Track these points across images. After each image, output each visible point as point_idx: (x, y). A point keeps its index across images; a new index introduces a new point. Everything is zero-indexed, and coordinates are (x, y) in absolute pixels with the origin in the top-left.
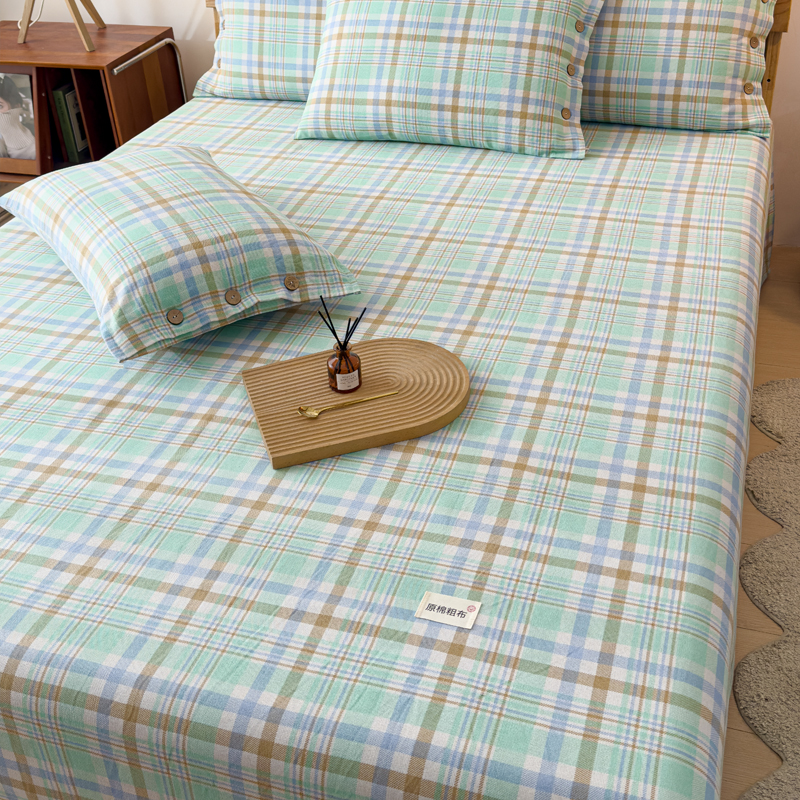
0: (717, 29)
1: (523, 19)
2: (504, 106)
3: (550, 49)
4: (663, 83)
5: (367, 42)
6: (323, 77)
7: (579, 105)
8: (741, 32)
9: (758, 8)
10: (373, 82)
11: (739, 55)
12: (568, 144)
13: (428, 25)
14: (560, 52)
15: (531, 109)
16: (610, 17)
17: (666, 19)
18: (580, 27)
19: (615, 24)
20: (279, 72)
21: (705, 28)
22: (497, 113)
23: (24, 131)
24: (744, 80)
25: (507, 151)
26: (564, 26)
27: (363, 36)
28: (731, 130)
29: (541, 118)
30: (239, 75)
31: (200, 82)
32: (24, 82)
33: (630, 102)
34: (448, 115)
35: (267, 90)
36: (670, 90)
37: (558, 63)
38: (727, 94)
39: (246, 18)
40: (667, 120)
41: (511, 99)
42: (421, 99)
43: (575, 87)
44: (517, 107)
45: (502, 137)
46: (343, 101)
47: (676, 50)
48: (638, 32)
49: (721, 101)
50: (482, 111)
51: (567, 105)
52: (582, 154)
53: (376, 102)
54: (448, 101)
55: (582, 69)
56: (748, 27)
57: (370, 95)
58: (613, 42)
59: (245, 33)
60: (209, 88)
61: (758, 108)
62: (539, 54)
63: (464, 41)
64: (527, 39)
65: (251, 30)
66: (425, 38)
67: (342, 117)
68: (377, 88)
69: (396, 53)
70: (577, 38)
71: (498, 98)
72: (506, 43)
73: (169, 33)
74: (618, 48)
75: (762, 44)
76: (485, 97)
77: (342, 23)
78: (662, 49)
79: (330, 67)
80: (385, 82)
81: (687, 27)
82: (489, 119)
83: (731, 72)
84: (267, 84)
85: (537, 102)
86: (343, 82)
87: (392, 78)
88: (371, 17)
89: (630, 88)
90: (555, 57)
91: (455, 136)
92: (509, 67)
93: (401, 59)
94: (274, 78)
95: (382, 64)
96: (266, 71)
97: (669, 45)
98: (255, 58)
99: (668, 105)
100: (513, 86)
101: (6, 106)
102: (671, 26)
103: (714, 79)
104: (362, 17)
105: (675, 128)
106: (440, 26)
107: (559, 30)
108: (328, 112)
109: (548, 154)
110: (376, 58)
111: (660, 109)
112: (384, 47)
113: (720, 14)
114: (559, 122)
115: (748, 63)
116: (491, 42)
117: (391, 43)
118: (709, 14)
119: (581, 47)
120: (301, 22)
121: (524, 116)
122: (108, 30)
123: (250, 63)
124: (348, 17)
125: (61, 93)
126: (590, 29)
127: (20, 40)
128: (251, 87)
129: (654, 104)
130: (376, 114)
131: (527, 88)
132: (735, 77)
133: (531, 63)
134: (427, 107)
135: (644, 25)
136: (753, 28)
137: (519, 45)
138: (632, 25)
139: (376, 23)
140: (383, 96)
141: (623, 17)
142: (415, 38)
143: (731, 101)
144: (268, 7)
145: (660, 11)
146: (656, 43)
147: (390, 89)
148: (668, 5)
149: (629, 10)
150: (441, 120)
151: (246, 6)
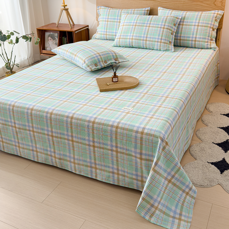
0: (205, 26)
1: (162, 22)
2: (157, 40)
3: (167, 29)
4: (192, 37)
5: (129, 26)
6: (119, 34)
7: (173, 41)
8: (210, 27)
9: (214, 22)
10: (129, 34)
11: (209, 32)
12: (170, 49)
13: (142, 23)
14: (170, 30)
15: (162, 41)
16: (182, 23)
17: (194, 24)
18: (175, 25)
20: (110, 34)
21: (202, 26)
22: (155, 41)
23: (55, 45)
24: (211, 38)
25: (157, 50)
26: (171, 24)
27: (128, 25)
28: (207, 48)
29: (165, 43)
30: (102, 34)
31: (93, 36)
32: (56, 35)
33: (185, 41)
34: (145, 42)
35: (107, 37)
36: (194, 39)
37: (169, 32)
38: (206, 40)
39: (104, 22)
40: (193, 46)
42: (139, 38)
43: (173, 37)
44: (160, 40)
45: (156, 47)
46: (123, 38)
47: (196, 31)
48: (187, 26)
49: (205, 42)
50: (152, 41)
51: (171, 41)
52: (173, 51)
53: (130, 39)
54: (145, 39)
55: (175, 34)
56: (212, 26)
57: (129, 37)
58: (182, 28)
59: (104, 25)
60: (95, 37)
62: (165, 30)
63: (149, 26)
64: (163, 26)
65: (105, 25)
66: (141, 26)
67: (122, 42)
68: (130, 36)
70: (174, 27)
71: (156, 38)
72: (158, 27)
73: (88, 26)
74: (183, 30)
75: (216, 30)
76: (153, 38)
77: (124, 23)
79: (121, 32)
80: (132, 35)
81: (198, 26)
82: (153, 43)
83: (208, 36)
85: (164, 40)
86: (123, 35)
87: (133, 34)
88: (130, 21)
89: (185, 39)
90: (168, 30)
91: (146, 47)
92: (158, 32)
93: (136, 30)
95: (131, 31)
96: (107, 33)
97: (194, 30)
98: (105, 30)
99: (193, 42)
100: (159, 36)
101: (52, 40)
103: (204, 37)
104: (128, 21)
105: (195, 48)
106: (144, 23)
107: (170, 25)
108: (119, 41)
109: (166, 51)
110: (130, 30)
111: (192, 43)
112: (132, 28)
113: (205, 23)
114: (168, 44)
115: (212, 34)
116: (155, 27)
117: (134, 27)
118: (203, 23)
119: (174, 29)
120: (116, 23)
121: (161, 42)
122: (75, 25)
123: (104, 32)
124: (125, 21)
125: (64, 37)
126: (177, 25)
127: (57, 26)
128: (104, 37)
129: (190, 42)
130: (129, 41)
131: (162, 36)
132: (209, 37)
133: (163, 31)
134: (140, 40)
135: (189, 25)
136: (213, 27)
137: (161, 28)
138: (186, 25)
139: (131, 23)
140: (131, 37)
141: (184, 23)
142: (139, 26)
143: (207, 42)
144: (109, 20)
145: (192, 22)
146: (191, 29)
147: (133, 36)
148: (194, 21)
149: (186, 22)
150: (143, 43)
151: (104, 20)
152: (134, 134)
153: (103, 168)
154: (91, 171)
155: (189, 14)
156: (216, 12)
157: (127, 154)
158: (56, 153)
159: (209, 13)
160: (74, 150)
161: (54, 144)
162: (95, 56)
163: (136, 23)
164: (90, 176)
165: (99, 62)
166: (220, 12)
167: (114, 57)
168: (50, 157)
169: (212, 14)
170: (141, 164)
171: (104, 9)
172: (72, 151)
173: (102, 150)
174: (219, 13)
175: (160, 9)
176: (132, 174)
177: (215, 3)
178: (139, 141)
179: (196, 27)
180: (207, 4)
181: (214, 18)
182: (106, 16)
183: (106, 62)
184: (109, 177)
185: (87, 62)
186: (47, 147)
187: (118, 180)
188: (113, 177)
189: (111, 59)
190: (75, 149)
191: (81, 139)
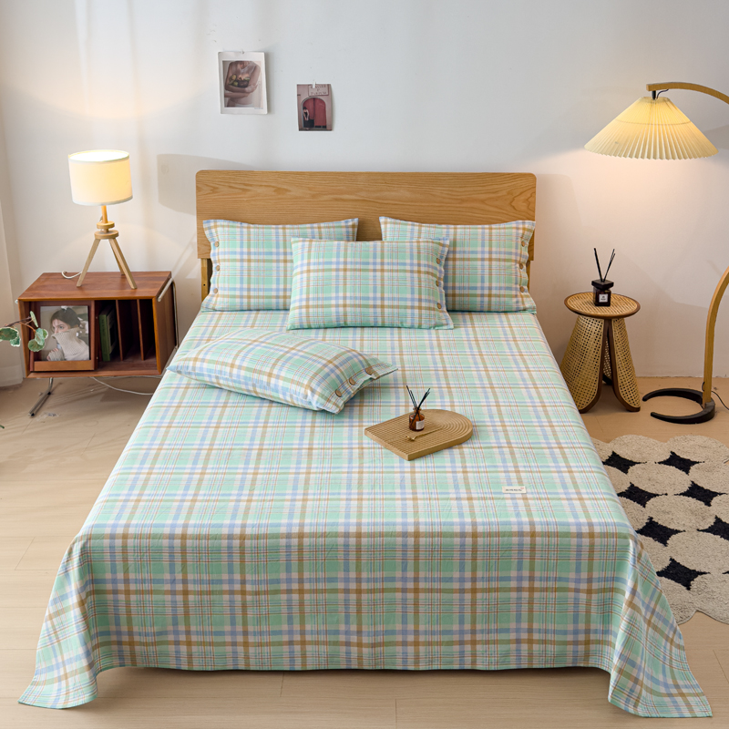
0: (505, 260)
1: (412, 258)
2: (409, 304)
3: (428, 273)
4: (482, 288)
5: (326, 274)
7: (444, 301)
8: (516, 261)
9: (521, 249)
10: (334, 295)
12: (444, 322)
15: (424, 304)
16: (452, 256)
17: (479, 256)
18: (438, 262)
19: (454, 259)
20: (261, 294)
21: (499, 260)
22: (406, 307)
23: (79, 342)
24: (520, 285)
25: (412, 327)
27: (323, 270)
28: (517, 311)
29: (429, 309)
30: (234, 297)
32: (84, 310)
33: (466, 299)
34: (379, 310)
35: (252, 305)
36: (486, 292)
37: (432, 280)
38: (514, 293)
39: (238, 264)
40: (486, 308)
41: (413, 300)
42: (363, 302)
43: (441, 292)
44: (416, 304)
45: (409, 320)
46: (317, 306)
47: (487, 271)
48: (466, 263)
49: (511, 296)
50: (398, 307)
51: (439, 301)
52: (452, 326)
53: (337, 306)
54: (379, 303)
55: (442, 282)
56: (518, 258)
57: (333, 302)
58: (454, 268)
59: (238, 272)
61: (528, 299)
62: (423, 276)
63: (382, 270)
64: (416, 268)
66: (360, 270)
67: (316, 315)
68: (337, 298)
69: (345, 279)
70: (438, 266)
71: (406, 299)
72: (405, 271)
74: (457, 272)
75: (525, 267)
76: (399, 299)
77: (309, 264)
78: (479, 271)
80: (341, 294)
81: (490, 259)
82: (402, 311)
83: (514, 282)
84: (252, 301)
86: (315, 296)
87: (345, 291)
88: (326, 260)
89: (466, 292)
90: (430, 276)
91: (383, 322)
92: (409, 283)
93: (349, 281)
94: (258, 297)
96: (252, 293)
97: (483, 269)
98: (245, 286)
99: (486, 299)
100: (413, 293)
101: (67, 326)
102: (483, 259)
103: (507, 285)
104: (321, 260)
105: (489, 311)
106: (368, 263)
107: (430, 263)
109: (434, 328)
110: (334, 282)
111: (482, 302)
112: (337, 276)
113: (505, 253)
114: (437, 310)
115: (520, 276)
116: (397, 271)
117: (341, 273)
118: (500, 253)
119: (440, 272)
120: (274, 264)
121: (420, 308)
123: (241, 289)
124: (312, 261)
125: (105, 316)
126: (443, 262)
127: (78, 285)
128: (242, 303)
129: (479, 299)
130: (337, 312)
131: (420, 293)
132: (516, 284)
133: (420, 281)
134: (367, 306)
135: (469, 259)
136: (520, 259)
137: (412, 271)
138: (463, 259)
139: (330, 263)
140: (341, 302)
141: (458, 256)
142: (355, 270)
143: (516, 296)
144: (253, 257)
145: (476, 252)
146: (476, 269)
147: (345, 298)
148: (479, 249)
149: (460, 252)
150: (375, 313)
151: (238, 257)
152: (574, 541)
153: (492, 637)
154: (462, 654)
155: (462, 231)
156: (520, 224)
157: (556, 590)
158: (363, 634)
159: (508, 228)
160: (416, 612)
161: (359, 612)
162: (326, 370)
163: (345, 263)
164: (456, 667)
165: (343, 384)
166: (528, 224)
167: (363, 366)
168: (343, 649)
169: (514, 231)
170: (588, 604)
171: (228, 226)
172: (411, 616)
173: (493, 595)
174: (526, 226)
175: (386, 223)
176: (565, 633)
177: (513, 204)
178: (585, 555)
179: (487, 263)
180: (496, 207)
181: (520, 240)
182: (242, 247)
183: (352, 382)
184: (507, 654)
185: (319, 390)
186: (338, 622)
187: (531, 655)
188: (518, 650)
189: (360, 372)
190: (421, 609)
191: (440, 580)
